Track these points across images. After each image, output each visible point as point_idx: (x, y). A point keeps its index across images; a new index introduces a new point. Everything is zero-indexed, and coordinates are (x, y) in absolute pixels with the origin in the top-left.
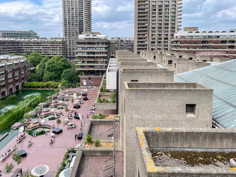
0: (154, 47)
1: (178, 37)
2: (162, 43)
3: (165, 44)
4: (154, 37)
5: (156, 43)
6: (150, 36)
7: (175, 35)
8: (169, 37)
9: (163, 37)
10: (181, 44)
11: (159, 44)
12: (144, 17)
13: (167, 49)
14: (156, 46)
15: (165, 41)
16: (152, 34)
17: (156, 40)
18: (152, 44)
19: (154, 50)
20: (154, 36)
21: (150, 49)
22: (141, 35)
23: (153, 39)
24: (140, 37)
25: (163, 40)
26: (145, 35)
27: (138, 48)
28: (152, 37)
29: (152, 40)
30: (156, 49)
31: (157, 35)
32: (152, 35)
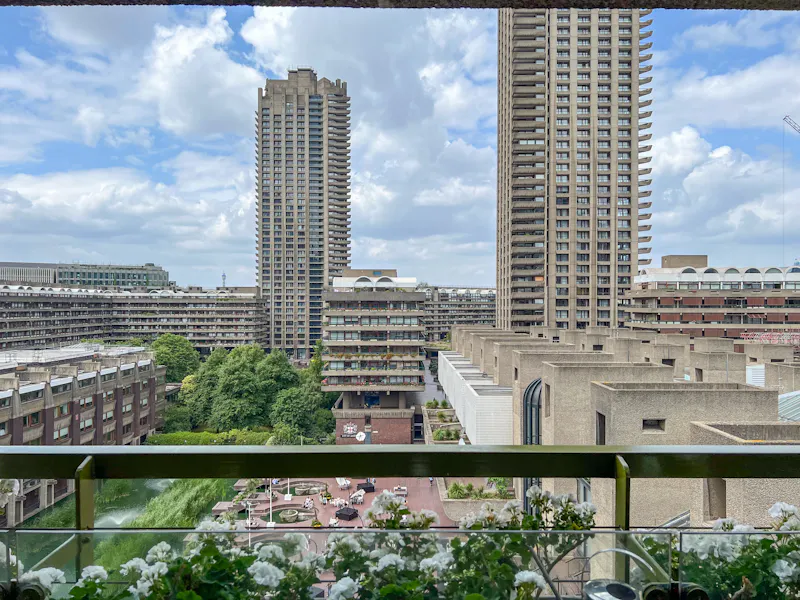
0: (564, 318)
1: (650, 287)
2: (592, 306)
3: (600, 309)
4: (564, 284)
5: (572, 304)
6: (553, 281)
7: (637, 280)
8: (613, 285)
9: (593, 284)
10: (661, 307)
11: (580, 308)
12: (533, 221)
13: (607, 324)
14: (571, 314)
15: (601, 297)
16: (559, 274)
17: (572, 296)
18: (558, 308)
19: (565, 325)
20: (564, 281)
21: (554, 325)
22: (523, 277)
23: (560, 291)
24: (520, 285)
25: (592, 296)
26: (537, 279)
27: (515, 319)
28: (559, 286)
29: (559, 293)
30: (573, 325)
31: (573, 280)
32: (559, 280)
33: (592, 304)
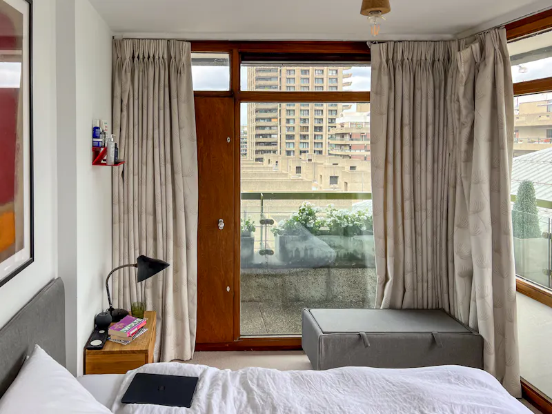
0: (291, 148)
1: (345, 126)
2: (310, 140)
3: (316, 141)
4: (291, 124)
5: (297, 138)
6: (284, 122)
7: (338, 121)
8: (325, 124)
9: (311, 124)
10: (352, 140)
11: (302, 141)
12: (270, 79)
13: (320, 152)
14: (297, 144)
15: (316, 133)
16: (288, 117)
17: (297, 133)
18: (287, 141)
19: (292, 153)
20: (291, 121)
21: (284, 153)
22: (264, 119)
23: (289, 128)
24: (261, 125)
25: (311, 132)
26: (273, 120)
27: (258, 149)
28: (288, 125)
29: (288, 130)
30: (297, 153)
31: (297, 121)
32: (288, 121)
33: (311, 139)
